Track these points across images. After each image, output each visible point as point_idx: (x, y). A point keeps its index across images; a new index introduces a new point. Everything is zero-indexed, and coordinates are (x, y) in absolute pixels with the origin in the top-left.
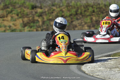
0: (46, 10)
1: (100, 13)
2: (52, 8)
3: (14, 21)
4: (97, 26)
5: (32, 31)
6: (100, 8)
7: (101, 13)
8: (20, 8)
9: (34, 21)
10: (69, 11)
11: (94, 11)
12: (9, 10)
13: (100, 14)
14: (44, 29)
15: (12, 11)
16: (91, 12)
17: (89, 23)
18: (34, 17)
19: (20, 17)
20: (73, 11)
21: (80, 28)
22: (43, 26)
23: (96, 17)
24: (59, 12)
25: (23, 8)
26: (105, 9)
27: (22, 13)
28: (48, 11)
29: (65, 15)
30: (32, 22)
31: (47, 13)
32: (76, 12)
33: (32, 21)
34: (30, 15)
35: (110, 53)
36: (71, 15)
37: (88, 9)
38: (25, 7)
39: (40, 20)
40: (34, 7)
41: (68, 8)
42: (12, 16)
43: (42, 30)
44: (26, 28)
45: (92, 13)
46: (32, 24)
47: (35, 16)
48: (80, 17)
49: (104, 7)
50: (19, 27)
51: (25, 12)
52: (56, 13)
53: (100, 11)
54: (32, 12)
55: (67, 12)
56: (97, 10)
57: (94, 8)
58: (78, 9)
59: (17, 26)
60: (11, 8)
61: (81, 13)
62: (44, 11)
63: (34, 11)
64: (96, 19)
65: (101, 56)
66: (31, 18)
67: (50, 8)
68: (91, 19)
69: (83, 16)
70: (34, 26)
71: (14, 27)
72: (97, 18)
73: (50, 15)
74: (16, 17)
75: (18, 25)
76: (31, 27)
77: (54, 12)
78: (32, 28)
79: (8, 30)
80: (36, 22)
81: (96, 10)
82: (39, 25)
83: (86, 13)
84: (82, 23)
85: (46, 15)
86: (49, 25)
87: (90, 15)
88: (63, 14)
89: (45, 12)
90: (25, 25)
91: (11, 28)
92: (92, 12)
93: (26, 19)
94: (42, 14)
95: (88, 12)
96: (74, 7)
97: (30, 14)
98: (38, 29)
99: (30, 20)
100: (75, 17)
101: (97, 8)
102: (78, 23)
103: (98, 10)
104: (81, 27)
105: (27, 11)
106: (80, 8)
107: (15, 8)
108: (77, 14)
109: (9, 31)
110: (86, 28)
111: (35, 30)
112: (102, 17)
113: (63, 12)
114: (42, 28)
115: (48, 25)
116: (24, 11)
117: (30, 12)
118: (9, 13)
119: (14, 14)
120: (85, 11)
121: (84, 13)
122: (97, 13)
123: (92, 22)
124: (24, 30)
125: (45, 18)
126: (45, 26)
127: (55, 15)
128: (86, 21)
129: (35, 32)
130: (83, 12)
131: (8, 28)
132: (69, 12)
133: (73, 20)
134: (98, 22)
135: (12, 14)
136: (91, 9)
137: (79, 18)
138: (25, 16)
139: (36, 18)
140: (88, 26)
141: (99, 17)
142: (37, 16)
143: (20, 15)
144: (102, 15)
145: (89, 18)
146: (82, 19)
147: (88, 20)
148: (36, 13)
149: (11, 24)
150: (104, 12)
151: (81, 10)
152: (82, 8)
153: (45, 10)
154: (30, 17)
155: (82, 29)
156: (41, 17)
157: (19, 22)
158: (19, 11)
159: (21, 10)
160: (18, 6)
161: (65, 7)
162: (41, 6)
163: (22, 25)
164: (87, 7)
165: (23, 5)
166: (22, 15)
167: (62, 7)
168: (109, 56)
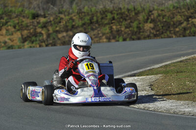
0: (52, 19)
1: (121, 20)
2: (59, 17)
3: (10, 35)
4: (119, 38)
5: (34, 47)
6: (122, 14)
7: (123, 20)
8: (17, 19)
9: (36, 34)
11: (113, 18)
12: (4, 21)
13: (122, 22)
14: (50, 44)
15: (6, 23)
16: (110, 19)
17: (108, 33)
18: (35, 29)
19: (18, 30)
20: (87, 19)
21: (97, 41)
22: (49, 39)
23: (116, 26)
24: (68, 21)
25: (21, 18)
26: (128, 14)
27: (20, 24)
28: (54, 20)
29: (77, 25)
30: (33, 36)
31: (53, 22)
32: (90, 20)
33: (33, 34)
34: (31, 27)
35: (135, 72)
36: (84, 24)
37: (106, 16)
38: (24, 17)
39: (43, 32)
40: (35, 16)
41: (80, 16)
42: (7, 28)
43: (47, 46)
44: (26, 43)
45: (112, 21)
46: (34, 38)
47: (37, 28)
48: (96, 27)
49: (127, 13)
50: (17, 42)
52: (64, 22)
53: (121, 18)
54: (33, 22)
55: (79, 21)
56: (118, 16)
57: (114, 13)
58: (93, 15)
59: (15, 42)
60: (5, 18)
61: (97, 21)
62: (49, 20)
63: (35, 21)
64: (116, 28)
66: (32, 31)
67: (56, 16)
68: (111, 28)
69: (99, 25)
70: (36, 41)
71: (11, 44)
72: (119, 27)
73: (56, 25)
74: (13, 30)
75: (16, 40)
76: (33, 42)
77: (62, 21)
78: (34, 43)
79: (3, 47)
80: (38, 35)
81: (116, 17)
82: (43, 39)
83: (103, 21)
84: (98, 34)
85: (51, 25)
86: (56, 39)
87: (109, 24)
88: (74, 23)
89: (50, 21)
90: (24, 40)
91: (7, 44)
92: (112, 19)
93: (25, 32)
94: (47, 25)
95: (107, 19)
96: (88, 14)
97: (30, 25)
98: (41, 44)
99: (30, 33)
100: (89, 27)
101: (117, 14)
102: (94, 35)
104: (98, 39)
105: (26, 21)
106: (95, 15)
107: (11, 19)
108: (91, 23)
109: (5, 48)
110: (105, 40)
111: (38, 46)
112: (124, 25)
113: (73, 20)
114: (46, 43)
115: (54, 39)
116: (23, 22)
117: (30, 22)
118: (3, 25)
119: (10, 26)
120: (102, 18)
122: (118, 20)
123: (112, 32)
124: (24, 46)
125: (51, 30)
126: (50, 40)
127: (63, 25)
128: (104, 31)
129: (38, 49)
130: (100, 20)
131: (3, 44)
132: (82, 20)
133: (87, 30)
134: (120, 32)
135: (8, 26)
136: (109, 16)
137: (94, 27)
138: (24, 28)
139: (39, 30)
140: (107, 38)
141: (121, 25)
142: (39, 27)
143: (17, 27)
144: (124, 23)
145: (107, 27)
146: (99, 29)
147: (107, 30)
148: (39, 23)
149: (7, 39)
150: (127, 18)
151: (97, 17)
152: (99, 15)
153: (49, 18)
155: (100, 42)
156: (44, 29)
157: (17, 36)
158: (17, 22)
159: (18, 20)
160: (14, 15)
161: (75, 14)
162: (45, 15)
163: (21, 39)
164: (104, 14)
165: (21, 14)
166: (20, 26)
167: (71, 14)
168: (134, 75)
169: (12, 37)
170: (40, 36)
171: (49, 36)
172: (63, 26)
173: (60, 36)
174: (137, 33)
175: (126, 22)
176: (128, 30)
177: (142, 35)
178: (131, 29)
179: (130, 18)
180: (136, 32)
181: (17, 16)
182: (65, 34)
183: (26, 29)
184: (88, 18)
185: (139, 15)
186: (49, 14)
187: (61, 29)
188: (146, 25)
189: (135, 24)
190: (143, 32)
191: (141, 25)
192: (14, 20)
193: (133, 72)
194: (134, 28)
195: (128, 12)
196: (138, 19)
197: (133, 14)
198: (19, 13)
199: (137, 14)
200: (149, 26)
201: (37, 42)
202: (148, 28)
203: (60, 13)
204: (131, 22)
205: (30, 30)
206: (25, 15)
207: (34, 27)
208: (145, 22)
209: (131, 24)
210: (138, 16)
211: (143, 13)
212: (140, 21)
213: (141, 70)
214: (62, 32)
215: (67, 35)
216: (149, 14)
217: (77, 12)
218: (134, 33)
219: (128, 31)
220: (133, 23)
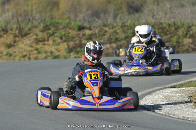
0: (97, 31)
1: (162, 34)
2: (104, 29)
3: (57, 45)
5: (79, 57)
6: (163, 29)
7: (164, 34)
8: (63, 30)
9: (81, 46)
10: (124, 32)
12: (51, 32)
13: (162, 36)
15: (54, 34)
18: (81, 41)
19: (65, 41)
20: (130, 33)
24: (112, 34)
25: (68, 30)
26: (169, 29)
27: (66, 35)
28: (98, 32)
29: (120, 38)
30: (79, 47)
31: (97, 35)
33: (79, 45)
34: (77, 38)
35: (175, 84)
36: (127, 37)
38: (70, 29)
40: (81, 28)
41: (123, 30)
42: (54, 39)
44: (72, 54)
46: (79, 49)
47: (82, 39)
49: (167, 28)
50: (63, 53)
51: (70, 35)
52: (108, 35)
53: (162, 32)
54: (79, 34)
55: (122, 34)
57: (156, 28)
59: (61, 52)
60: (53, 29)
62: (94, 33)
63: (81, 33)
65: (164, 87)
66: (77, 42)
67: (101, 29)
70: (81, 52)
71: (57, 53)
73: (101, 37)
74: (60, 40)
75: (62, 50)
76: (78, 53)
77: (106, 33)
78: (80, 54)
79: (49, 56)
81: (157, 32)
85: (96, 37)
88: (117, 36)
89: (95, 34)
90: (70, 50)
91: (53, 54)
93: (71, 43)
96: (131, 28)
97: (76, 37)
99: (75, 44)
101: (159, 29)
103: (160, 31)
105: (72, 33)
107: (58, 30)
109: (52, 58)
113: (117, 33)
116: (69, 33)
117: (76, 34)
118: (50, 36)
119: (57, 36)
124: (69, 56)
127: (107, 37)
131: (49, 54)
132: (125, 34)
135: (55, 37)
138: (70, 40)
139: (84, 42)
142: (85, 39)
143: (64, 38)
144: (164, 37)
148: (84, 35)
149: (53, 49)
150: (168, 33)
153: (94, 31)
154: (77, 40)
157: (64, 46)
158: (63, 33)
159: (65, 31)
160: (61, 27)
161: (119, 27)
162: (90, 27)
163: (67, 50)
165: (67, 26)
166: (67, 38)
167: (115, 27)
168: (174, 87)
169: (58, 47)
174: (177, 47)
175: (167, 37)
177: (181, 49)
178: (171, 43)
179: (171, 33)
181: (64, 27)
182: (108, 46)
183: (72, 40)
184: (131, 31)
185: (179, 30)
186: (94, 27)
187: (106, 41)
188: (185, 39)
189: (175, 39)
190: (182, 46)
191: (180, 40)
192: (61, 31)
193: (173, 84)
194: (173, 42)
195: (169, 27)
196: (178, 34)
197: (173, 29)
198: (66, 25)
199: (177, 29)
200: (187, 41)
202: (187, 43)
203: (105, 26)
205: (75, 41)
206: (71, 27)
207: (80, 39)
208: (184, 37)
209: (171, 38)
211: (183, 29)
212: (179, 35)
213: (181, 82)
214: (106, 44)
215: (111, 47)
216: (188, 29)
217: (121, 26)
219: (168, 45)
220: (173, 37)
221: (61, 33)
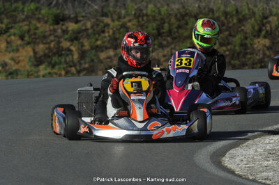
0: (89, 25)
2: (103, 22)
3: (13, 51)
8: (26, 23)
9: (60, 52)
10: (142, 26)
12: (2, 26)
14: (85, 69)
15: (7, 29)
18: (59, 42)
19: (29, 43)
20: (152, 26)
22: (82, 62)
24: (119, 30)
25: (34, 22)
26: (225, 21)
27: (32, 32)
28: (92, 27)
30: (54, 54)
31: (90, 31)
32: (158, 29)
33: (55, 51)
34: (52, 38)
37: (187, 24)
38: (39, 20)
39: (73, 48)
41: (139, 22)
42: (9, 39)
43: (79, 72)
44: (42, 67)
46: (55, 59)
47: (62, 40)
48: (168, 42)
49: (223, 18)
50: (26, 65)
51: (39, 32)
52: (111, 32)
54: (55, 30)
58: (163, 21)
59: (22, 64)
60: (6, 21)
61: (170, 31)
62: (84, 28)
63: (59, 28)
66: (52, 45)
67: (97, 20)
69: (174, 39)
70: (60, 63)
71: (14, 67)
73: (97, 36)
74: (19, 42)
75: (23, 61)
76: (53, 67)
77: (106, 29)
78: (57, 67)
80: (63, 52)
82: (73, 61)
83: (180, 31)
85: (88, 36)
86: (96, 61)
89: (86, 30)
90: (38, 61)
91: (8, 67)
93: (41, 48)
94: (81, 34)
95: (186, 29)
96: (154, 19)
97: (50, 35)
98: (69, 69)
99: (49, 48)
100: (156, 42)
102: (164, 56)
105: (43, 28)
106: (167, 20)
107: (15, 22)
108: (159, 34)
111: (63, 73)
113: (127, 29)
114: (78, 68)
115: (92, 61)
116: (37, 28)
117: (50, 31)
119: (15, 35)
120: (179, 27)
121: (178, 32)
124: (37, 72)
125: (87, 46)
126: (85, 63)
127: (109, 36)
135: (10, 36)
137: (165, 43)
138: (38, 41)
139: (65, 44)
142: (66, 40)
143: (27, 38)
146: (173, 46)
148: (65, 32)
149: (7, 58)
150: (224, 28)
151: (170, 25)
152: (173, 20)
153: (85, 24)
154: (52, 41)
156: (75, 42)
157: (27, 52)
158: (26, 28)
159: (28, 25)
160: (21, 16)
161: (131, 17)
162: (76, 17)
163: (33, 60)
164: (183, 19)
165: (34, 14)
166: (33, 37)
167: (124, 17)
169: (17, 55)
170: (68, 55)
171: (83, 55)
172: (108, 38)
173: (103, 56)
174: (241, 55)
176: (224, 48)
177: (249, 59)
178: (229, 47)
179: (229, 29)
180: (239, 54)
181: (27, 17)
182: (111, 53)
183: (42, 42)
184: (155, 25)
185: (244, 23)
186: (83, 17)
187: (106, 44)
188: (256, 41)
189: (237, 39)
190: (252, 54)
191: (248, 42)
192: (21, 24)
194: (235, 46)
195: (226, 17)
196: (242, 30)
197: (235, 21)
198: (30, 13)
199: (240, 21)
200: (261, 43)
201: (62, 66)
202: (261, 47)
203: (104, 15)
204: (230, 35)
205: (49, 43)
206: (40, 16)
207: (57, 39)
208: (255, 36)
209: (231, 38)
210: (243, 25)
211: (253, 21)
212: (246, 33)
214: (107, 48)
215: (115, 55)
216: (262, 21)
217: (135, 14)
218: (236, 55)
219: (225, 51)
220: (234, 36)
221: (21, 27)
